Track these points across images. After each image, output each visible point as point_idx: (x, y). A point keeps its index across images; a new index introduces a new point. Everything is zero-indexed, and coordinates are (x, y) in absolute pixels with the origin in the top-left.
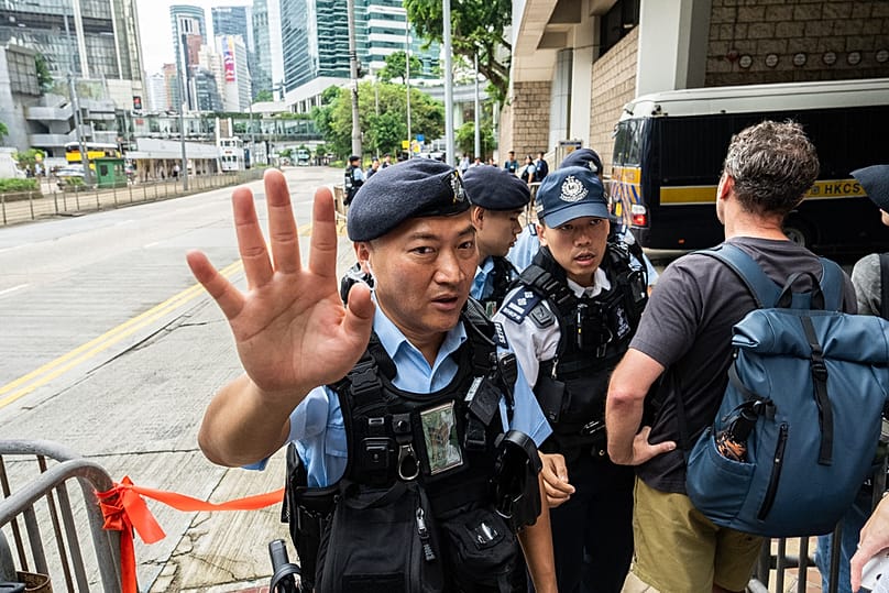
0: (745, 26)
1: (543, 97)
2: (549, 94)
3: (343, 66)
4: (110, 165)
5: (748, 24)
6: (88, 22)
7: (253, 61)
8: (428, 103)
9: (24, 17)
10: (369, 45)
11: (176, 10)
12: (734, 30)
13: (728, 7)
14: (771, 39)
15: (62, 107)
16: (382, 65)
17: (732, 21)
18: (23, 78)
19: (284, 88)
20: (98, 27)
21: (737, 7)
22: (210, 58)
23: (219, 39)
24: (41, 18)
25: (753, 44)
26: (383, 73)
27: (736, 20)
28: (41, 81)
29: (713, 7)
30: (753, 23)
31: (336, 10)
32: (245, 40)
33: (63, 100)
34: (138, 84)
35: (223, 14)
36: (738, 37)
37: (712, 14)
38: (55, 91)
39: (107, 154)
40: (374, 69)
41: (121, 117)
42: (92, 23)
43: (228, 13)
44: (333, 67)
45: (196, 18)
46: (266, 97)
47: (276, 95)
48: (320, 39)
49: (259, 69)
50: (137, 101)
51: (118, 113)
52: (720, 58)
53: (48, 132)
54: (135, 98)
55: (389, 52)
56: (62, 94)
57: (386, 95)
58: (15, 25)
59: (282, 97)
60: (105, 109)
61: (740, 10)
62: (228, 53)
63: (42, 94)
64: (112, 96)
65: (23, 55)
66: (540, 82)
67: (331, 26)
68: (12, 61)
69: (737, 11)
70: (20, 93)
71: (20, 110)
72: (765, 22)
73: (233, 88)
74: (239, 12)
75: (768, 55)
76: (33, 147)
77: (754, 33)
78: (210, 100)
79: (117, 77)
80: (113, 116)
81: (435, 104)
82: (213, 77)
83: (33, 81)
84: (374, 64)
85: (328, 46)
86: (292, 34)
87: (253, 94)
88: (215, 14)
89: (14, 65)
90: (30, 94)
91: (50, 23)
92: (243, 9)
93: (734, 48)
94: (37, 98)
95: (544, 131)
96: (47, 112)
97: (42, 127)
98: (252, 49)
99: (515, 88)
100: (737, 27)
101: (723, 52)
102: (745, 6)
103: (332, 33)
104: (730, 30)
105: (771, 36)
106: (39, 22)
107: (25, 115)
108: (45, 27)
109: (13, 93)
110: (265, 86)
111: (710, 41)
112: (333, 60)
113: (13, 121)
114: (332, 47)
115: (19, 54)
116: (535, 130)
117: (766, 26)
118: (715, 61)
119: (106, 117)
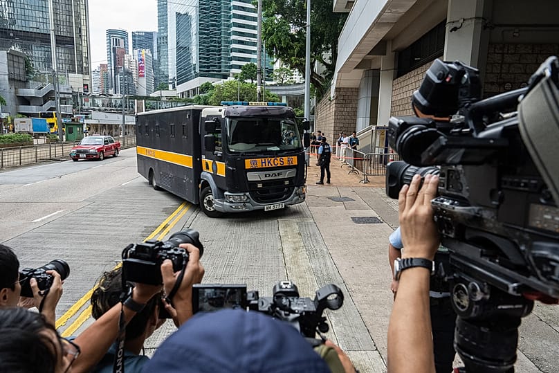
0: (507, 65)
1: (354, 98)
2: (357, 96)
3: (214, 71)
4: (74, 127)
5: (510, 64)
6: (59, 38)
7: (156, 65)
8: (269, 95)
9: (19, 34)
10: (231, 59)
11: (110, 32)
12: (501, 67)
13: (497, 53)
14: (522, 73)
15: (40, 89)
16: (240, 71)
17: (500, 62)
18: (17, 71)
19: (176, 82)
20: (65, 42)
21: (503, 54)
22: (130, 62)
23: (136, 52)
24: (29, 35)
25: (513, 76)
26: (239, 76)
27: (502, 61)
28: (27, 73)
29: (488, 53)
30: (513, 63)
31: (211, 37)
32: (152, 53)
33: (40, 85)
34: (87, 77)
35: (139, 36)
36: (503, 71)
37: (488, 57)
38: (35, 79)
39: (73, 120)
40: (234, 74)
41: (75, 96)
42: (61, 39)
43: (142, 36)
44: (207, 71)
45: (122, 38)
46: (164, 87)
47: (170, 86)
48: (200, 54)
49: (159, 70)
50: (86, 87)
51: (74, 94)
52: (492, 83)
53: (30, 105)
54: (84, 85)
55: (244, 63)
56: (40, 81)
57: (243, 90)
58: (13, 38)
59: (174, 87)
60: (66, 91)
61: (505, 55)
62: (141, 59)
63: (27, 81)
64: (71, 84)
65: (18, 57)
66: (352, 88)
67: (207, 47)
68: (10, 60)
69: (503, 56)
70: (14, 80)
71: (13, 90)
72: (520, 63)
73: (143, 81)
74: (149, 35)
75: (521, 83)
76: (20, 113)
77: (513, 69)
78: (128, 88)
79: (74, 72)
80: (71, 96)
81: (273, 97)
82: (131, 74)
83: (22, 72)
84: (234, 71)
85: (204, 58)
86: (182, 51)
87: (155, 85)
88: (134, 36)
89: (12, 62)
90: (20, 80)
91: (35, 38)
92: (151, 34)
93: (501, 78)
94: (25, 84)
95: (354, 118)
96: (31, 92)
97: (26, 101)
98: (156, 58)
99: (336, 91)
100: (503, 66)
101: (494, 80)
102: (508, 53)
103: (208, 51)
104: (499, 67)
105: (523, 72)
106: (28, 37)
107: (16, 94)
108: (31, 40)
109: (9, 79)
110: (163, 81)
111: (487, 73)
112: (208, 67)
113: (8, 97)
114: (208, 59)
115: (16, 56)
116: (348, 117)
117: (521, 65)
118: (490, 85)
119: (66, 96)
